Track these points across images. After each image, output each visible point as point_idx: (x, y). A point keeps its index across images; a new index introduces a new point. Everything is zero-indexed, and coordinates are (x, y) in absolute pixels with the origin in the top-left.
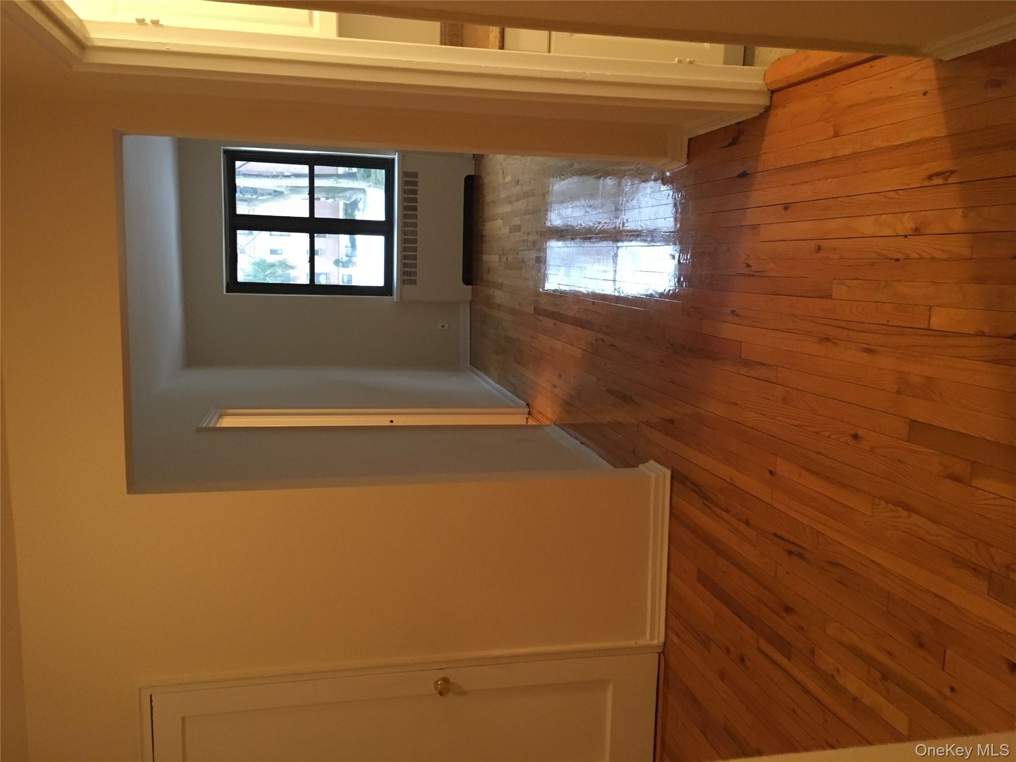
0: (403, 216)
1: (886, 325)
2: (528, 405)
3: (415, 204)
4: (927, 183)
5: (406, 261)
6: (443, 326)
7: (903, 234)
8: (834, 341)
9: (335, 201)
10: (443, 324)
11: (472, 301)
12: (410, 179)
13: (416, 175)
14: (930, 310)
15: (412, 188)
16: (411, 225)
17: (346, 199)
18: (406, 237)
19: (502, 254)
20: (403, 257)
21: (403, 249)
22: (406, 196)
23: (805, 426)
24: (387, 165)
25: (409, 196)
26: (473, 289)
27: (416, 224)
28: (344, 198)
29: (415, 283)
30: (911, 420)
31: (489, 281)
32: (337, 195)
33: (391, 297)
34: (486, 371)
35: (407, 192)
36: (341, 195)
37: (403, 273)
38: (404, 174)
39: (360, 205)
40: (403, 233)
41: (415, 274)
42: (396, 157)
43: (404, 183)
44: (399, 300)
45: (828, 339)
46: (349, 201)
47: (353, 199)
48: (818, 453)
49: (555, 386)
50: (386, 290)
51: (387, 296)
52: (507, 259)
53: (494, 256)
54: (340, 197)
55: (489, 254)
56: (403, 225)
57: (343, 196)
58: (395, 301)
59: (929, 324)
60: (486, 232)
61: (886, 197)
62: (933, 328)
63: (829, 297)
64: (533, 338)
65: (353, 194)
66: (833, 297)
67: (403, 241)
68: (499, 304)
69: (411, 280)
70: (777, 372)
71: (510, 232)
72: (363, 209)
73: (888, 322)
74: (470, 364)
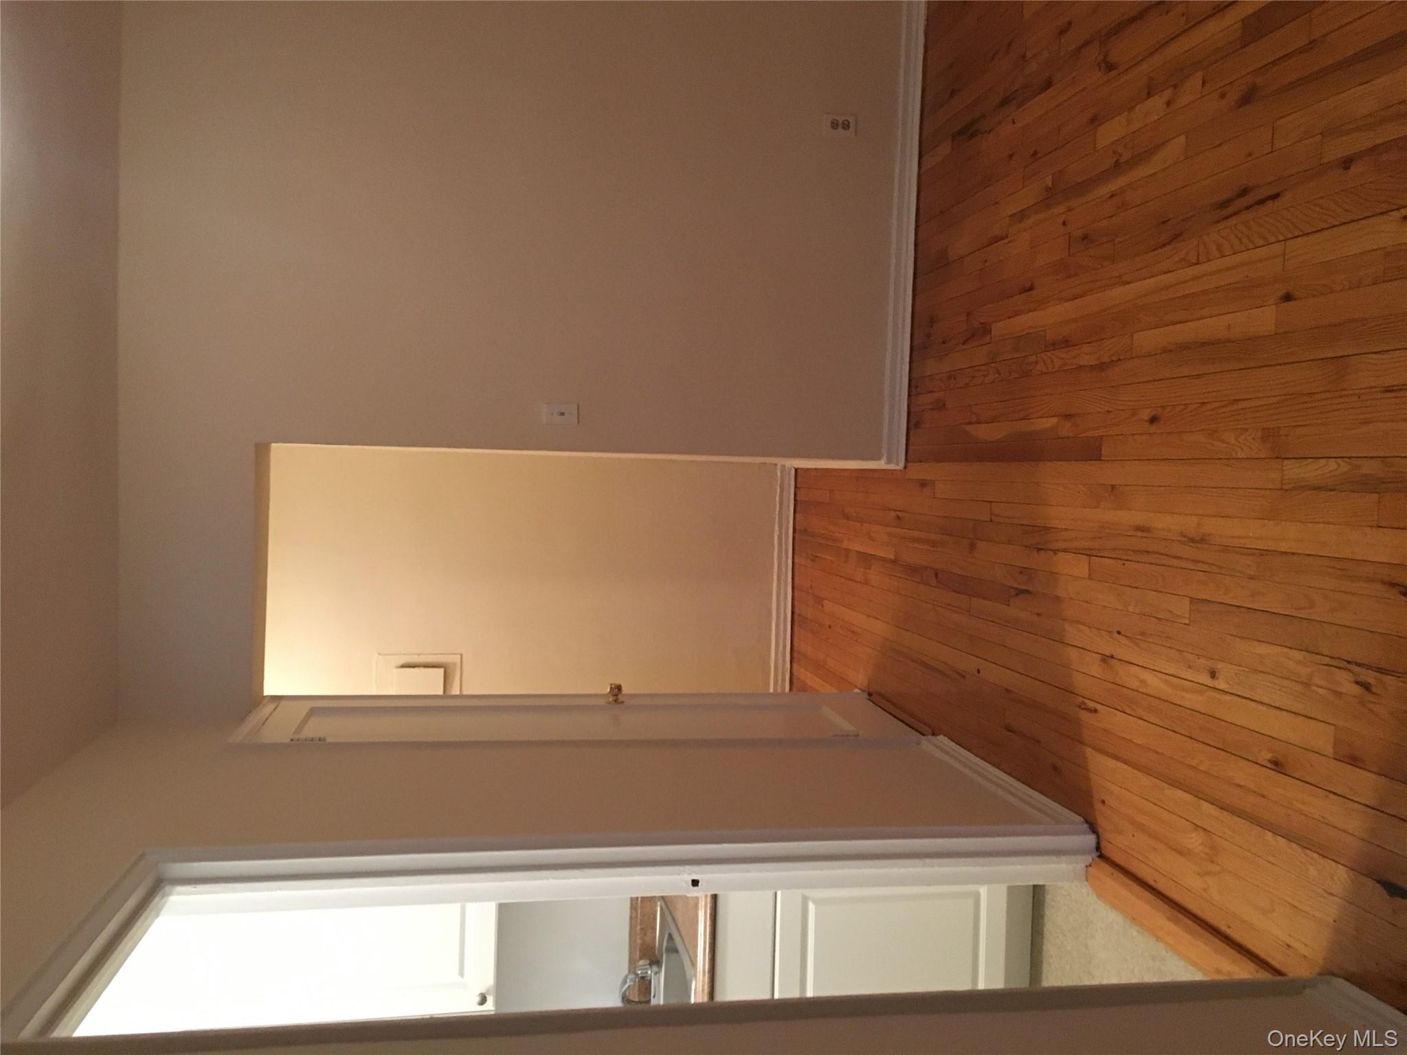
1: (1127, 560)
4: (1099, 707)
7: (1113, 660)
8: (1184, 539)
14: (1090, 575)
23: (1223, 407)
30: (1100, 460)
45: (1193, 540)
48: (1199, 376)
59: (1090, 560)
61: (1133, 709)
62: (1084, 557)
63: (1193, 600)
66: (1188, 599)
70: (1282, 480)
73: (1124, 564)
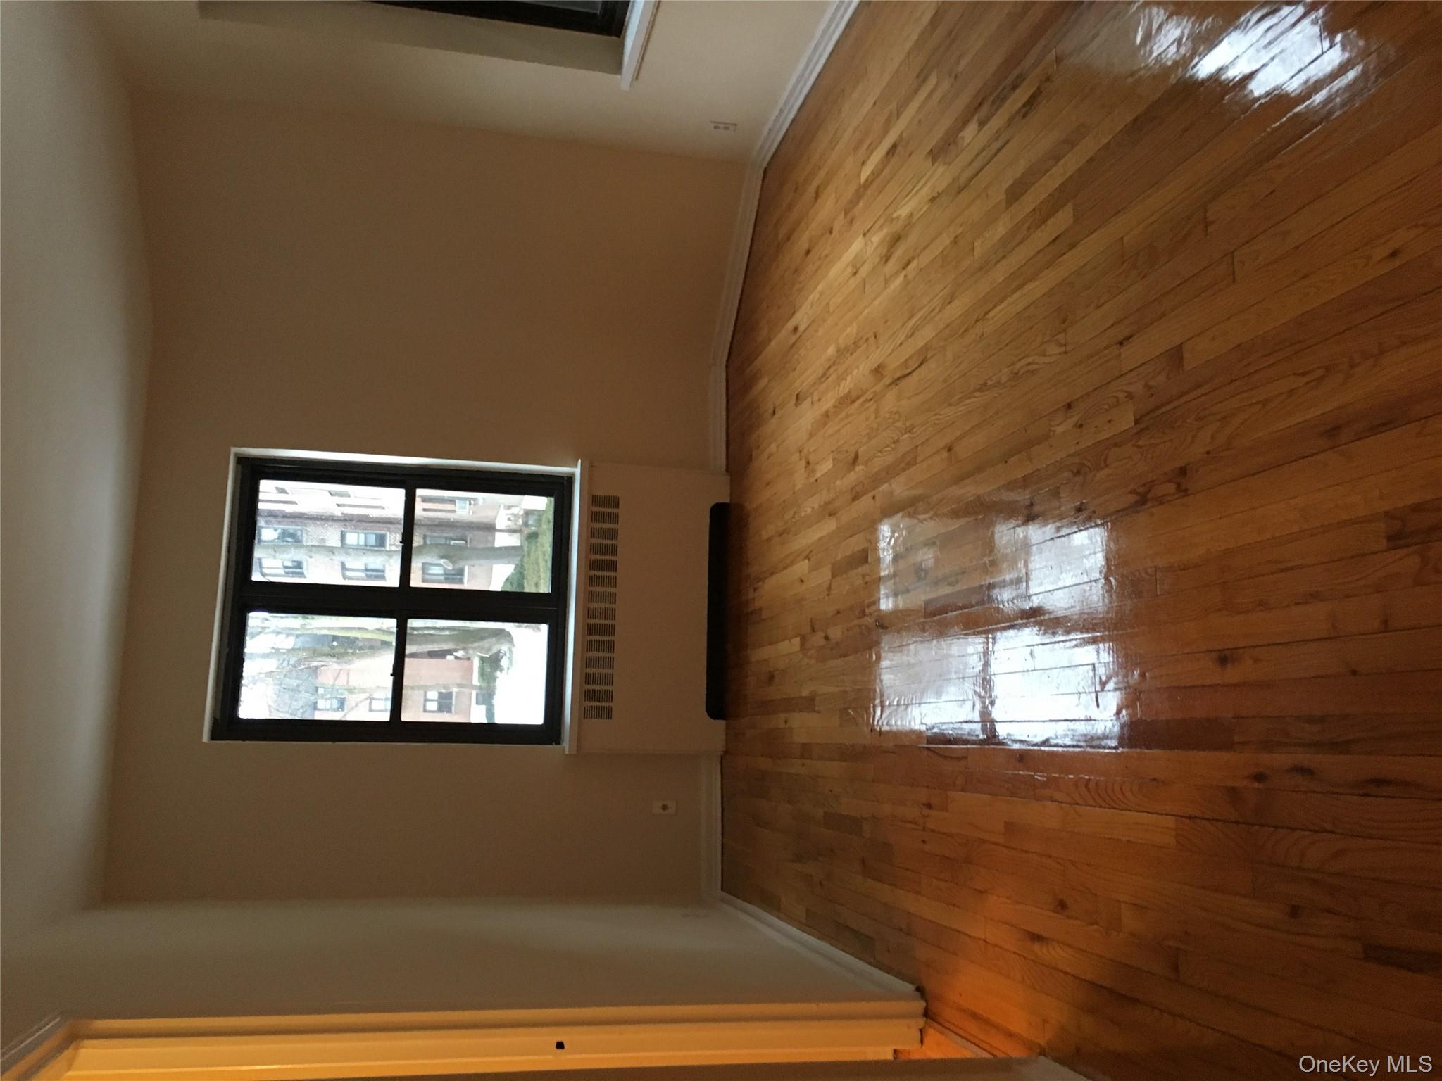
0: (589, 581)
2: (920, 990)
3: (613, 558)
5: (592, 671)
6: (665, 807)
9: (467, 653)
10: (665, 803)
11: (726, 752)
12: (603, 509)
13: (615, 502)
15: (605, 526)
16: (603, 597)
17: (484, 651)
18: (592, 621)
19: (809, 629)
20: (584, 662)
21: (585, 646)
22: (595, 541)
24: (557, 488)
25: (600, 541)
26: (727, 728)
27: (614, 595)
28: (481, 649)
29: (609, 717)
31: (774, 700)
32: (470, 645)
33: (558, 746)
34: (770, 903)
35: (596, 535)
36: (476, 645)
37: (586, 694)
38: (592, 500)
39: (504, 662)
40: (586, 614)
41: (609, 696)
42: (577, 471)
43: (591, 517)
44: (574, 752)
46: (487, 654)
47: (495, 650)
49: (1036, 938)
50: (549, 731)
51: (551, 744)
52: (827, 638)
53: (787, 642)
54: (474, 648)
55: (771, 644)
56: (588, 597)
57: (479, 647)
58: (567, 752)
60: (757, 604)
64: (929, 806)
65: (495, 644)
67: (586, 630)
68: (804, 745)
69: (601, 708)
71: (834, 576)
72: (508, 668)
74: (722, 889)
